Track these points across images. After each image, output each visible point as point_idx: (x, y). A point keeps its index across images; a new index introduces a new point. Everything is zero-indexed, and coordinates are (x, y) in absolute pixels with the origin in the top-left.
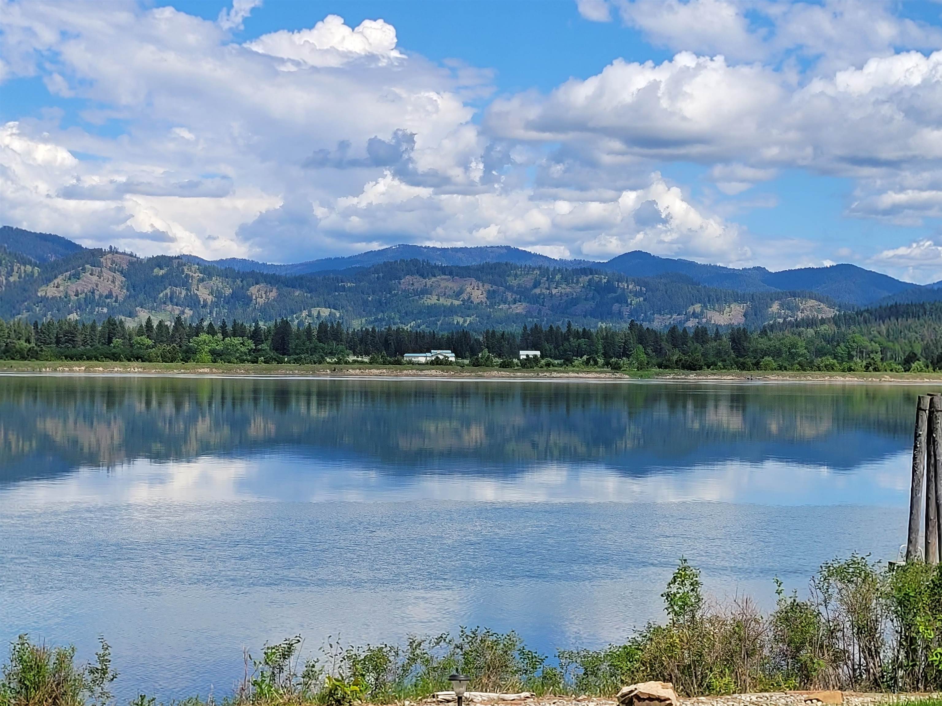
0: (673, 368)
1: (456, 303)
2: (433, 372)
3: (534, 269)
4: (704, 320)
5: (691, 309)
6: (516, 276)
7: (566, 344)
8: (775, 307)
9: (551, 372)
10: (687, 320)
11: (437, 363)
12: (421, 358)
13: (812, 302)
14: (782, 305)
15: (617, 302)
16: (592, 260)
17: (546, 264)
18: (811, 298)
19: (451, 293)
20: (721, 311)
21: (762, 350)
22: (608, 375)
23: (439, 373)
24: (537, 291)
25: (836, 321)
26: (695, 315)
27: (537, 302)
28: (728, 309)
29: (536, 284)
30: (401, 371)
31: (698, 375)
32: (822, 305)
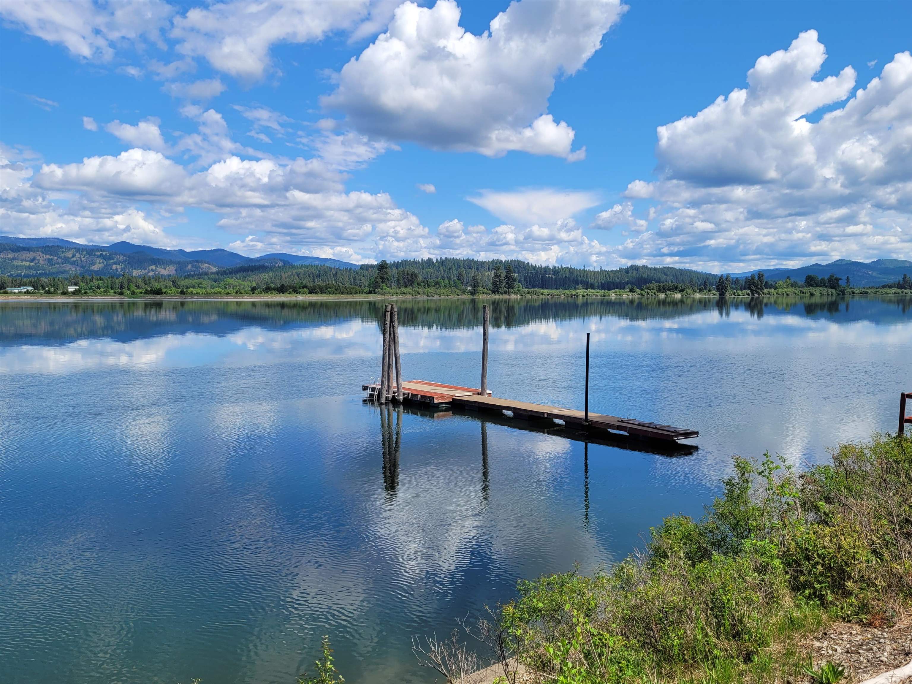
0: (148, 294)
1: (32, 264)
2: (26, 297)
3: (72, 249)
4: (157, 273)
5: (150, 268)
6: (63, 252)
7: (92, 283)
8: (190, 267)
9: (88, 296)
10: (149, 272)
11: (28, 292)
12: (16, 291)
13: (206, 265)
14: (193, 267)
15: (115, 264)
16: (101, 245)
17: (78, 247)
18: (205, 263)
19: (29, 259)
20: (165, 269)
21: (186, 286)
22: (117, 297)
23: (30, 297)
24: (74, 259)
25: (217, 273)
26: (152, 270)
27: (75, 264)
28: (168, 268)
29: (74, 256)
30: (8, 297)
31: (161, 297)
32: (210, 266)
